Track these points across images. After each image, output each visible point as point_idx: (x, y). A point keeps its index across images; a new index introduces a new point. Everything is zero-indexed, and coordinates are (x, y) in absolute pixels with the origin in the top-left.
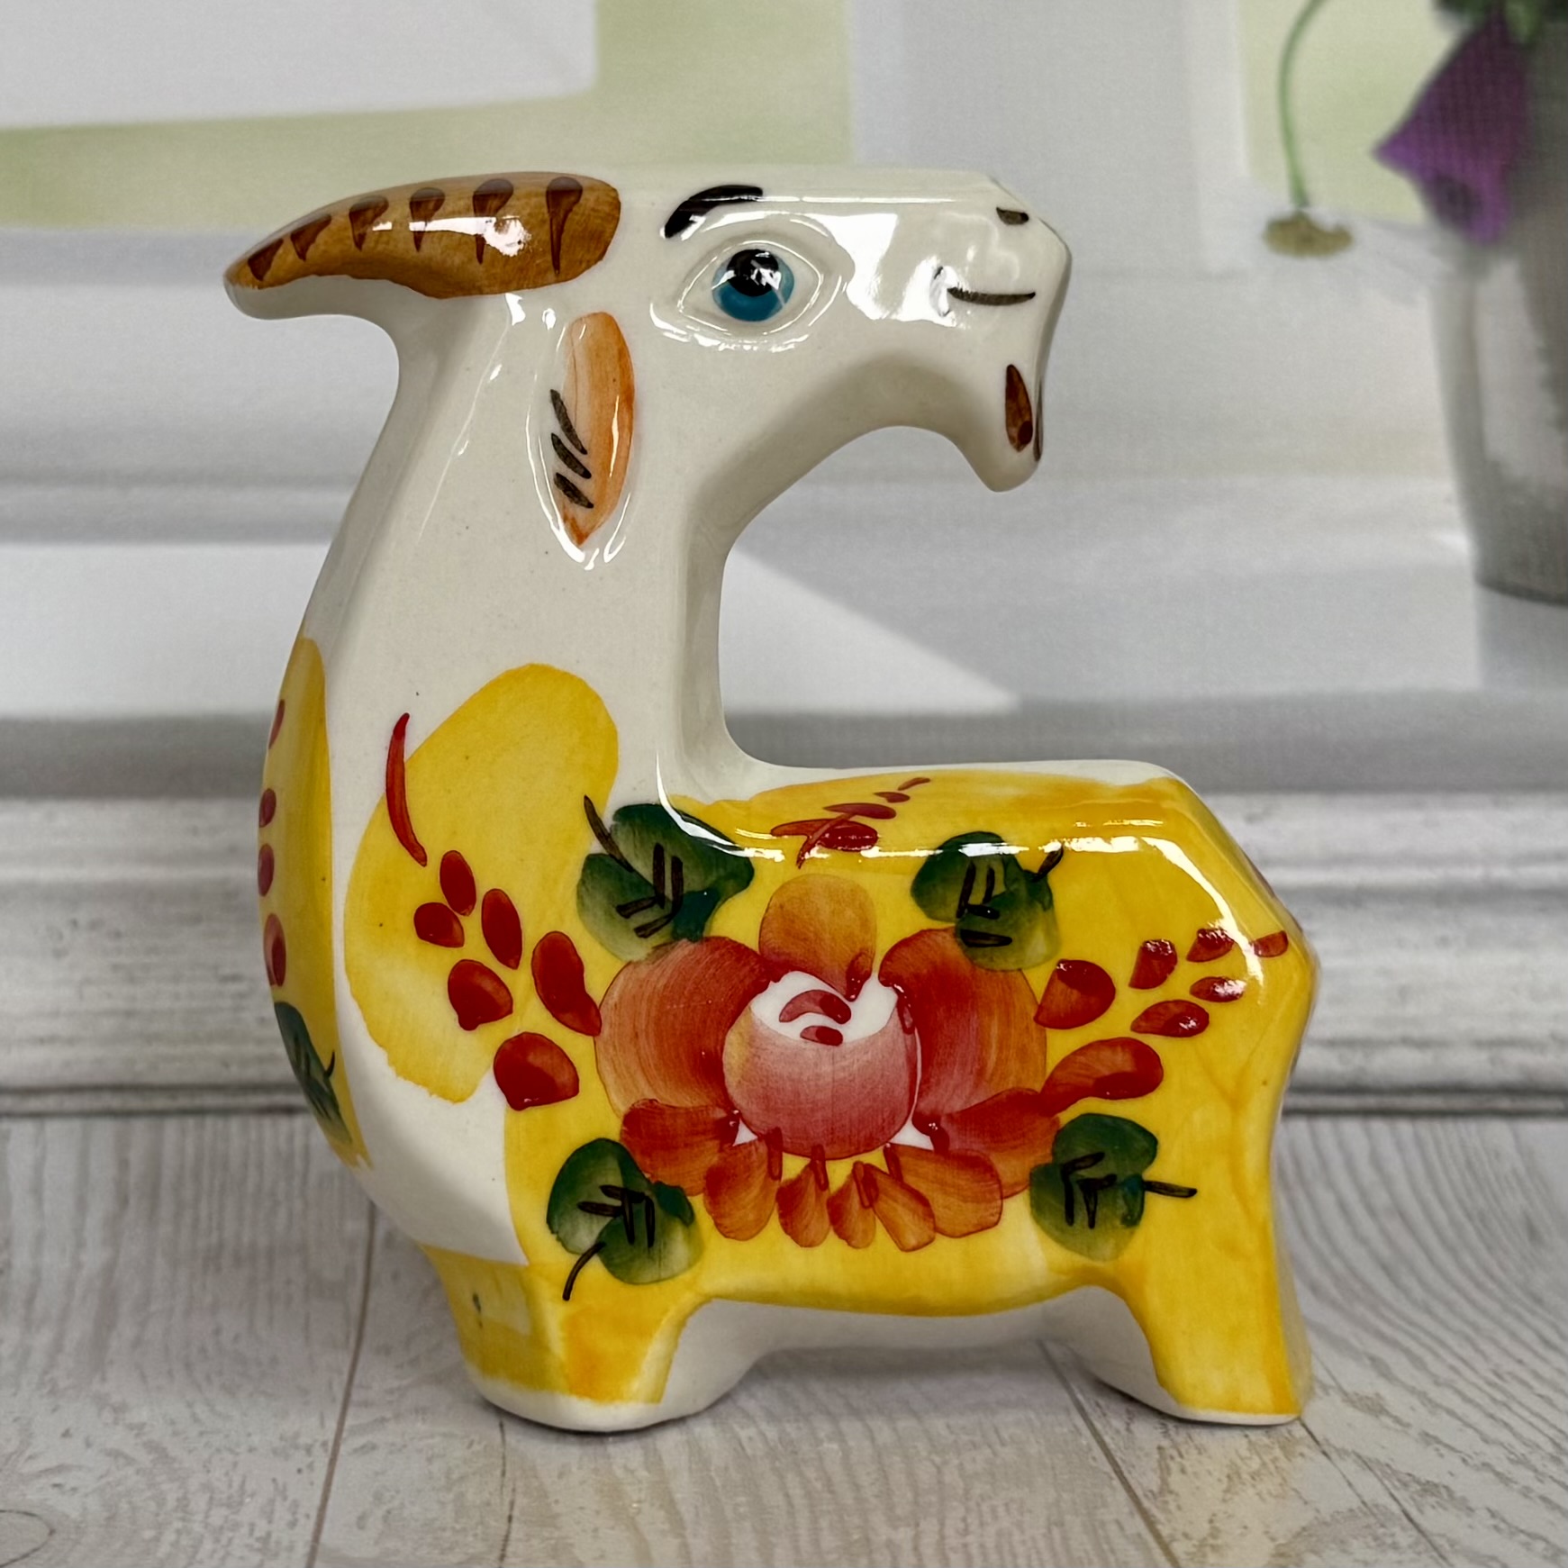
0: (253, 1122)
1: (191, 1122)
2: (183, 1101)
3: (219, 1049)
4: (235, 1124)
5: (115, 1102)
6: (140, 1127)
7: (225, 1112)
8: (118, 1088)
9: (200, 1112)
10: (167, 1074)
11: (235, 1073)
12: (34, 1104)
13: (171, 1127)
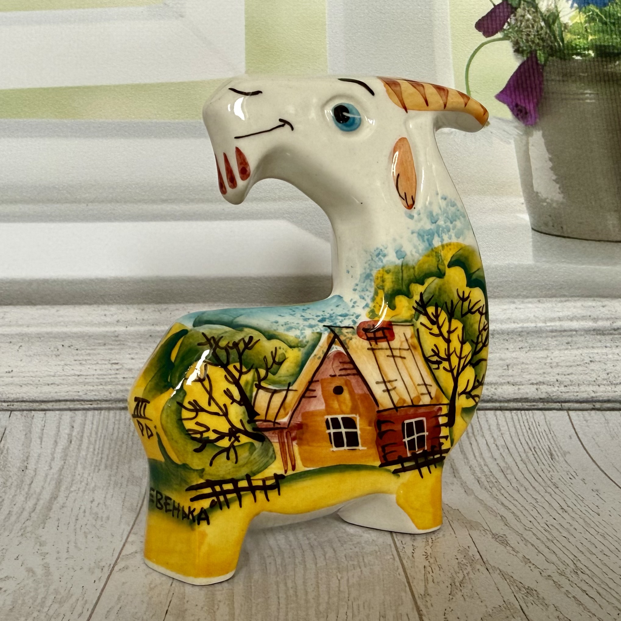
0: (118, 412)
1: (96, 412)
2: (95, 406)
3: (109, 387)
4: (112, 413)
5: (71, 405)
6: (79, 413)
7: (109, 409)
8: (73, 401)
9: (100, 409)
10: (90, 396)
11: (113, 396)
12: (44, 406)
13: (90, 413)
